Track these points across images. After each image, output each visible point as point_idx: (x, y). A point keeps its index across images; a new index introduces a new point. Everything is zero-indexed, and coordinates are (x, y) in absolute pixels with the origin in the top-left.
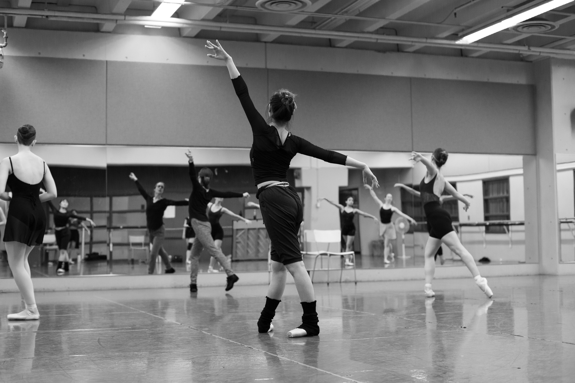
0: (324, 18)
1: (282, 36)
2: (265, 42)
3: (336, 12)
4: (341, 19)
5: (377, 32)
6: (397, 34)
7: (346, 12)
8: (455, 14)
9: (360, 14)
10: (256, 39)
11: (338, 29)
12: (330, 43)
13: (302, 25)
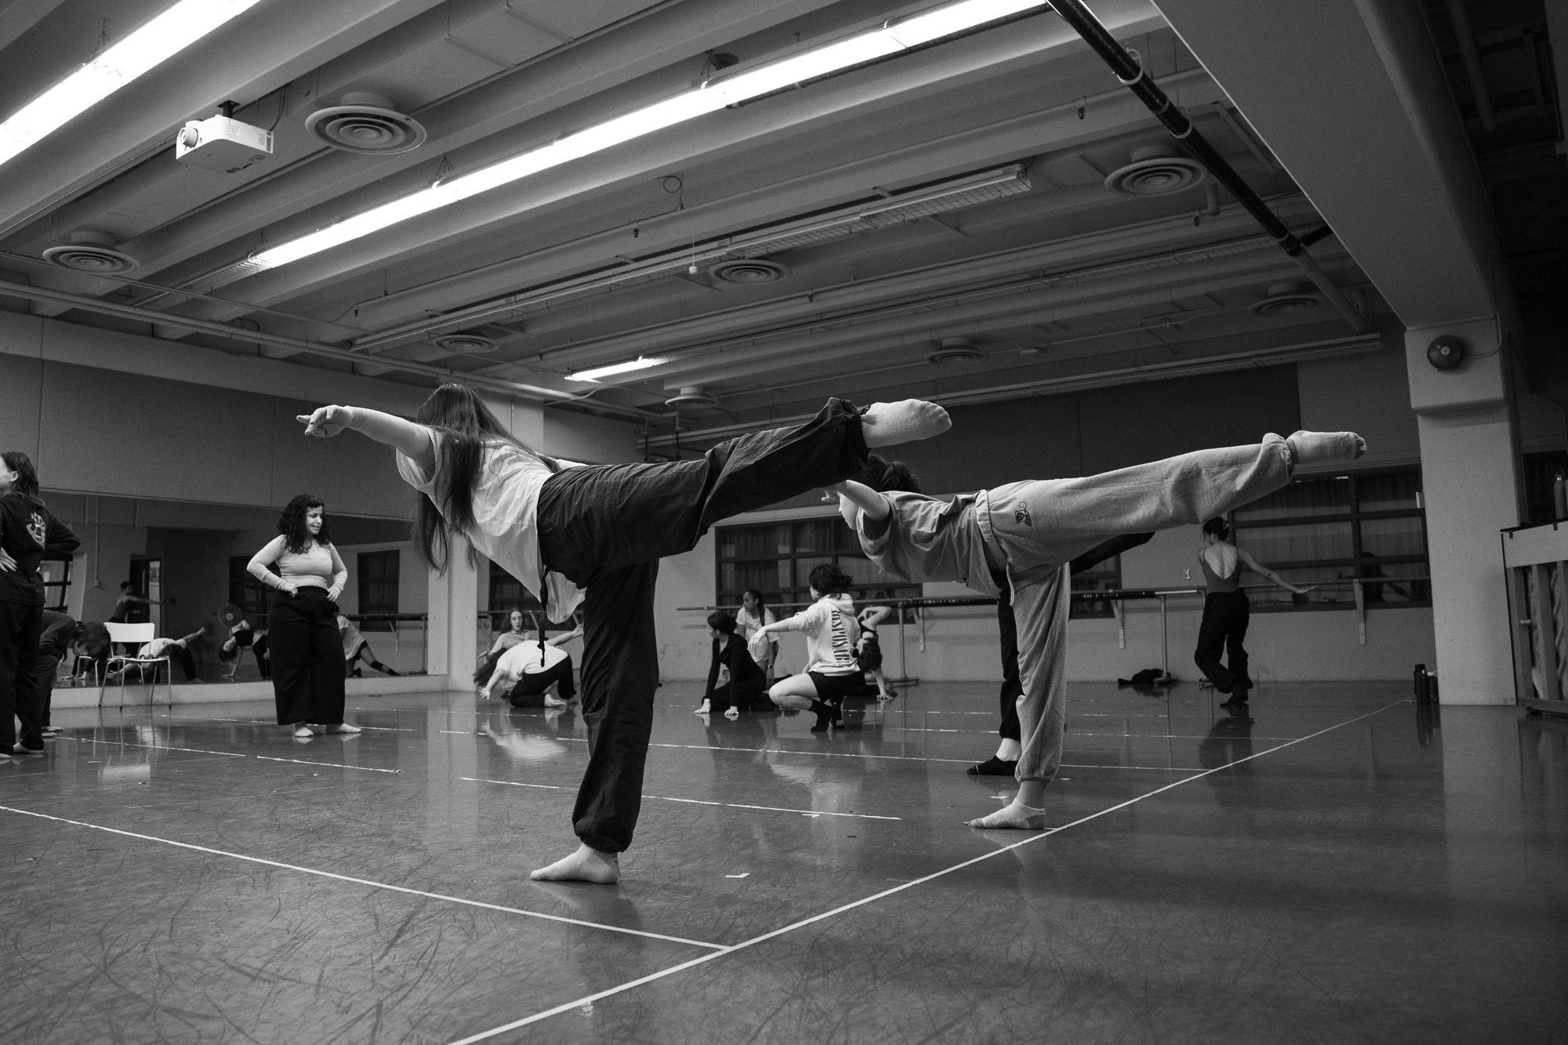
0: (151, 290)
1: (74, 309)
2: (43, 317)
3: (173, 284)
4: (180, 297)
5: (232, 323)
6: (258, 328)
7: (190, 287)
8: (356, 311)
9: (212, 293)
10: (27, 309)
11: (171, 311)
12: (152, 332)
13: (113, 297)
